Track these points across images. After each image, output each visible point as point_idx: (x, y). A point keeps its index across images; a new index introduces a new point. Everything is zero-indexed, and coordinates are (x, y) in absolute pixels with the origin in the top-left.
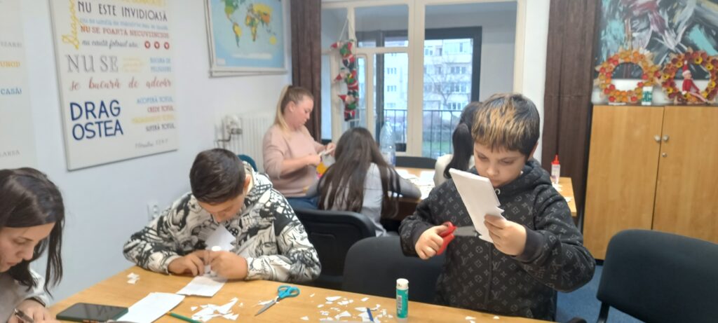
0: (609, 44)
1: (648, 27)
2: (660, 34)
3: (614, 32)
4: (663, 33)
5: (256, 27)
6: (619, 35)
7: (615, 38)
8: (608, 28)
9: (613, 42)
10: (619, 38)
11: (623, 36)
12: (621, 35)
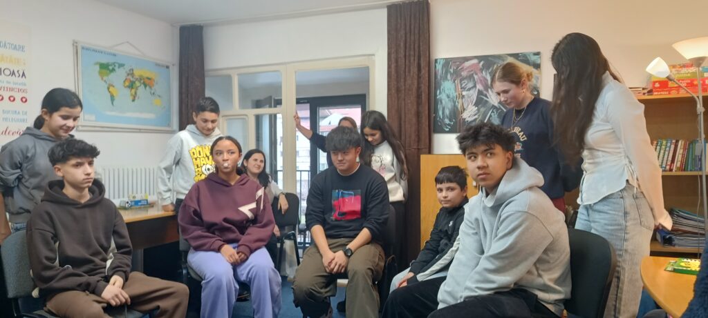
0: (443, 102)
1: (475, 86)
2: (485, 92)
3: (447, 92)
4: (487, 91)
5: (137, 89)
6: (451, 94)
7: (448, 97)
8: (442, 88)
9: (447, 100)
10: (451, 97)
11: (455, 95)
12: (453, 94)
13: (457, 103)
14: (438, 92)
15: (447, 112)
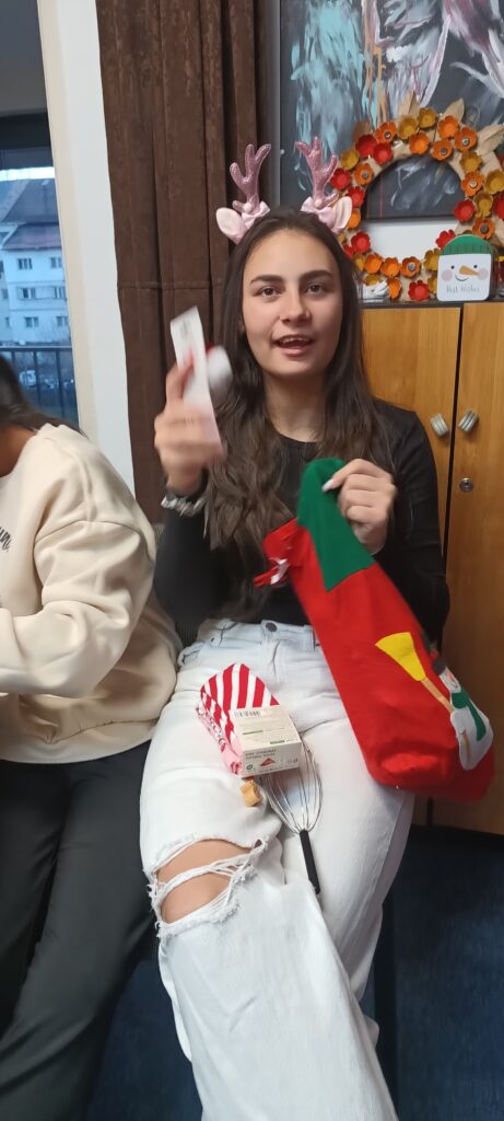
0: (315, 93)
1: (436, 21)
2: (474, 46)
3: (327, 51)
4: (485, 42)
6: (345, 62)
7: (333, 70)
8: (309, 33)
9: (329, 86)
10: (344, 71)
11: (358, 61)
12: (352, 58)
13: (365, 100)
14: (295, 53)
15: (330, 136)
